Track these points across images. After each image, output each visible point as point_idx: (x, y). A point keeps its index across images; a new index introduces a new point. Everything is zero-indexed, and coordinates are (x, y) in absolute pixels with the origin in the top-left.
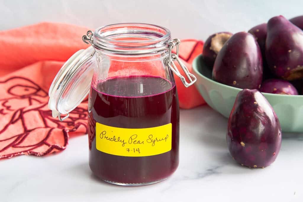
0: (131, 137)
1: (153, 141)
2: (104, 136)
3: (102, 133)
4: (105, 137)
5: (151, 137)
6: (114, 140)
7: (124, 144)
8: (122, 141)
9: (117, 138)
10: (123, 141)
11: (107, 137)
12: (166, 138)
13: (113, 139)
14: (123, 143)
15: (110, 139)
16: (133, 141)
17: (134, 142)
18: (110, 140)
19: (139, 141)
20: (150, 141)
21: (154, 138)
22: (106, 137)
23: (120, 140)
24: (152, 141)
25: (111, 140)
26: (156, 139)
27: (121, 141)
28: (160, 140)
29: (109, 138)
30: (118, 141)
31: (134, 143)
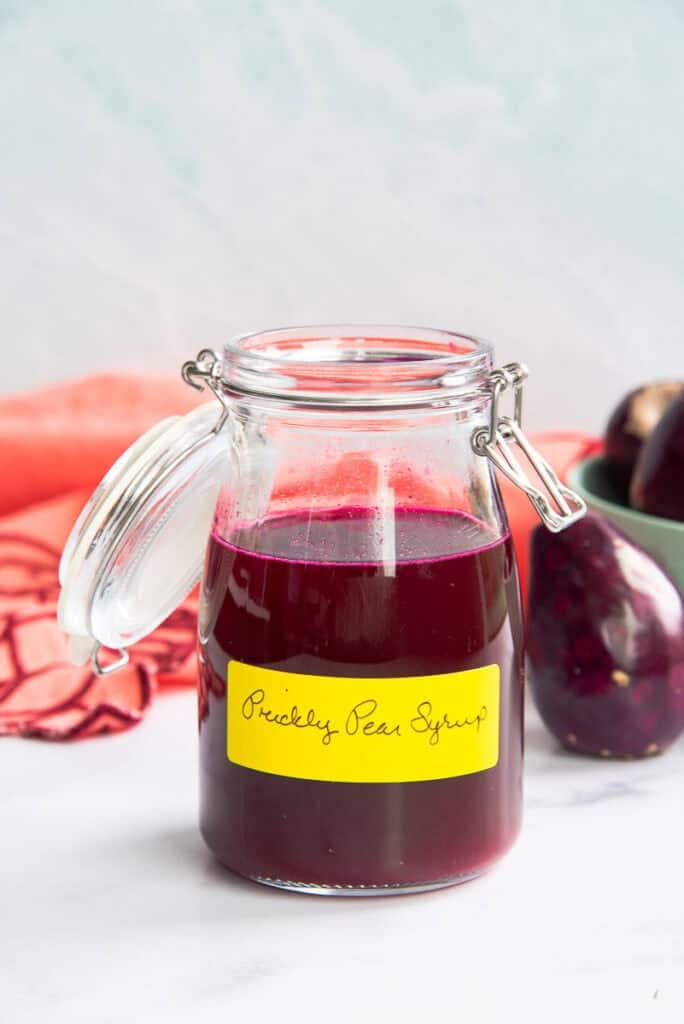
0: (354, 710)
1: (433, 726)
2: (257, 708)
3: (251, 697)
4: (262, 713)
5: (425, 710)
6: (295, 721)
7: (329, 733)
8: (322, 725)
9: (303, 713)
10: (327, 726)
11: (269, 713)
12: (478, 718)
13: (290, 720)
14: (325, 732)
15: (278, 720)
16: (363, 723)
17: (366, 728)
18: (280, 723)
19: (384, 724)
20: (421, 724)
21: (436, 717)
22: (265, 711)
23: (313, 723)
24: (429, 726)
25: (284, 721)
26: (445, 717)
27: (317, 724)
28: (456, 724)
29: (277, 716)
30: (309, 724)
31: (367, 731)
